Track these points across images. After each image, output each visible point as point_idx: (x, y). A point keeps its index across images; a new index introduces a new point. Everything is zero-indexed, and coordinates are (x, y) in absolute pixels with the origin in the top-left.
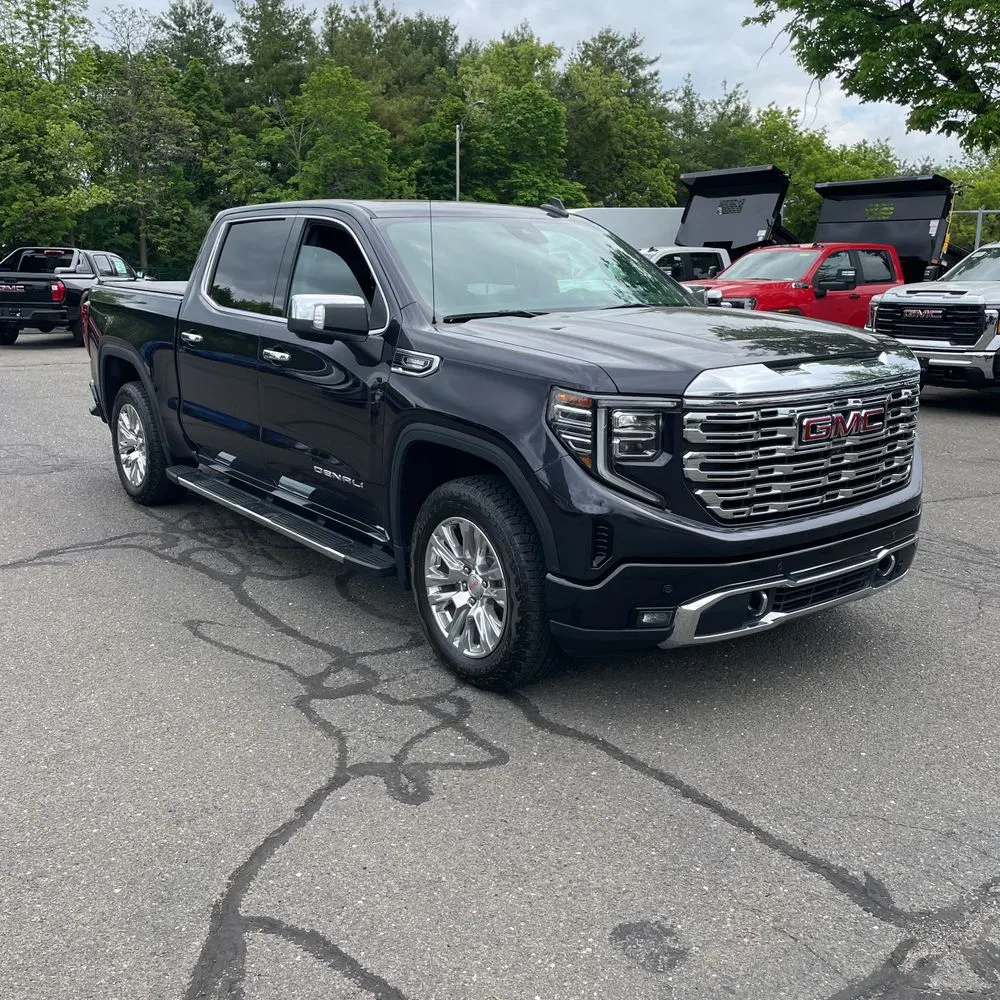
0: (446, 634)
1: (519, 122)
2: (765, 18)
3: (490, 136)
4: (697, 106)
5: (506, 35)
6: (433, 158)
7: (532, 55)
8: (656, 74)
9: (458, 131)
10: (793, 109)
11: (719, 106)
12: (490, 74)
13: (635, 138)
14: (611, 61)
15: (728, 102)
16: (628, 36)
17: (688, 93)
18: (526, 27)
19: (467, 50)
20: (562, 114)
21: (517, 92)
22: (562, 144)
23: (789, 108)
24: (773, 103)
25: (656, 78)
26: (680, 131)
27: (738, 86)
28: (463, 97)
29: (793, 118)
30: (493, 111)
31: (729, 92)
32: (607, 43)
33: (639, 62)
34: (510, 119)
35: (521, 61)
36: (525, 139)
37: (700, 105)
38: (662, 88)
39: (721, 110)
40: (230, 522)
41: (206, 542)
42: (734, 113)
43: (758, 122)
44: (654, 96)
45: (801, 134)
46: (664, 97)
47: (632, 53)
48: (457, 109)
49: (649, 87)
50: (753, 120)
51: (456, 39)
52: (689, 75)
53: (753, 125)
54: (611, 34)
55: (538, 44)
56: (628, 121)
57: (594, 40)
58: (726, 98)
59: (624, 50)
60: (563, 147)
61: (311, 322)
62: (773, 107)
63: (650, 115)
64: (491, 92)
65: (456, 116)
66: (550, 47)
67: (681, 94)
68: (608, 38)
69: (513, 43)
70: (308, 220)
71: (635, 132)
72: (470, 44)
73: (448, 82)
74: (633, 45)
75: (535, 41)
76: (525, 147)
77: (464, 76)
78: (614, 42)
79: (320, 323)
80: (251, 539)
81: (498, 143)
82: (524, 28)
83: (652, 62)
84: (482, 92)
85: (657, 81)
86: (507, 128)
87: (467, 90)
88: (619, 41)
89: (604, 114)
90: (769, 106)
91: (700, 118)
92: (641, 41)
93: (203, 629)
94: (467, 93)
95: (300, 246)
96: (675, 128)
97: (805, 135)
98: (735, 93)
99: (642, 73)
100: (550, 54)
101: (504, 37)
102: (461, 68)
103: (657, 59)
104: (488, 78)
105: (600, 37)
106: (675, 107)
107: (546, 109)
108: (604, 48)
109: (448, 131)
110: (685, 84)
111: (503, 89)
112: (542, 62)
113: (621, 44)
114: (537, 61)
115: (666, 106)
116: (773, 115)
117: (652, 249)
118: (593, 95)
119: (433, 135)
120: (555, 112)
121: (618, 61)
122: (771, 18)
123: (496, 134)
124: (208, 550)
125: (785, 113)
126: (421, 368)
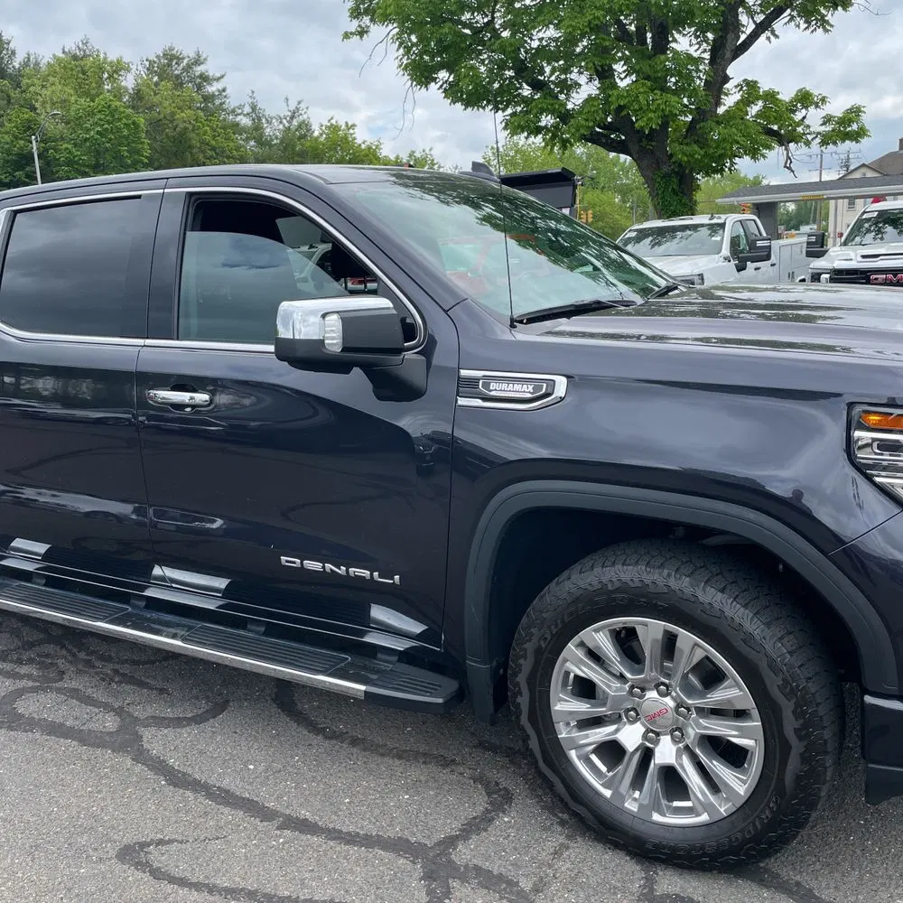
0: (607, 793)
1: (98, 132)
2: (362, 32)
3: (69, 146)
4: (264, 120)
5: (66, 50)
6: (9, 170)
7: (102, 70)
8: (224, 90)
9: (34, 142)
10: (350, 124)
11: (284, 121)
12: (60, 87)
13: (213, 149)
14: (178, 77)
15: (292, 117)
16: (192, 55)
17: (254, 108)
18: (87, 43)
19: (26, 63)
20: (142, 126)
21: (92, 104)
22: (145, 154)
23: (346, 123)
24: (332, 118)
25: (224, 94)
26: (252, 143)
27: (299, 103)
28: (33, 109)
29: (351, 131)
30: (67, 123)
31: (292, 108)
32: (171, 60)
33: (205, 78)
34: (88, 130)
35: (89, 74)
36: (107, 150)
37: (266, 120)
38: (232, 103)
39: (287, 125)
40: (30, 634)
41: (21, 677)
42: (300, 127)
43: (321, 135)
44: (224, 110)
45: (360, 145)
46: (233, 111)
47: (199, 70)
48: (29, 121)
49: (217, 102)
50: (316, 134)
51: (13, 53)
52: (253, 92)
53: (318, 137)
54: (174, 52)
55: (105, 58)
56: (206, 132)
57: (158, 57)
58: (290, 114)
59: (189, 67)
60: (146, 157)
61: (322, 342)
62: (333, 122)
63: (224, 128)
64: (64, 103)
65: (29, 128)
66: (119, 61)
67: (247, 109)
68: (172, 55)
69: (75, 58)
70: (191, 194)
71: (213, 143)
72: (29, 59)
73: (12, 94)
74: (198, 62)
75: (102, 56)
76: (108, 158)
77: (31, 89)
78: (179, 59)
79: (334, 342)
80: (82, 655)
81: (79, 153)
82: (85, 44)
83: (218, 79)
84: (53, 104)
85: (225, 97)
86: (86, 140)
87: (37, 101)
88: (183, 58)
89: (181, 126)
90: (329, 121)
91: (268, 131)
92: (205, 59)
93: (157, 857)
94: (37, 105)
95: (185, 234)
96: (247, 140)
97: (363, 146)
98: (298, 109)
99: (212, 89)
100: (119, 68)
101: (64, 52)
102: (25, 81)
103: (222, 77)
104: (57, 90)
105: (164, 55)
106: (245, 121)
107: (124, 121)
108: (169, 65)
109: (22, 142)
110: (250, 101)
111: (76, 101)
112: (110, 76)
113: (185, 61)
114: (106, 75)
115: (237, 120)
116: (334, 128)
117: (311, 247)
118: (167, 107)
119: (5, 146)
120: (134, 123)
121: (185, 78)
122: (367, 32)
123: (75, 145)
124: (34, 690)
125: (343, 127)
126: (529, 396)
